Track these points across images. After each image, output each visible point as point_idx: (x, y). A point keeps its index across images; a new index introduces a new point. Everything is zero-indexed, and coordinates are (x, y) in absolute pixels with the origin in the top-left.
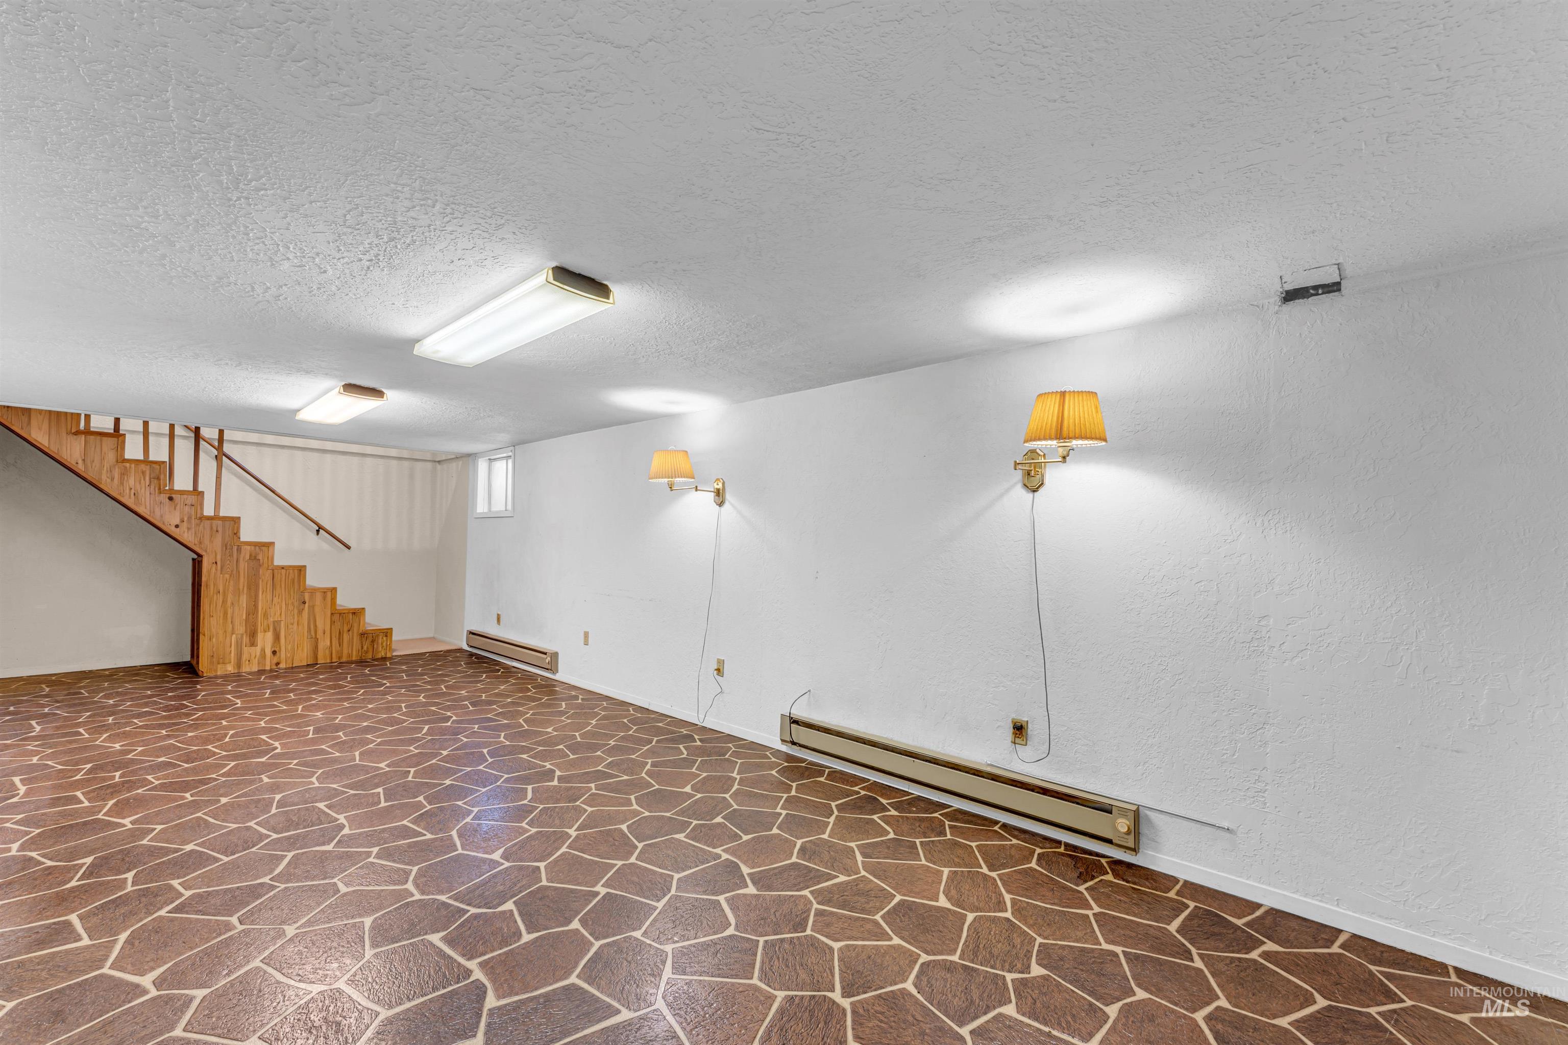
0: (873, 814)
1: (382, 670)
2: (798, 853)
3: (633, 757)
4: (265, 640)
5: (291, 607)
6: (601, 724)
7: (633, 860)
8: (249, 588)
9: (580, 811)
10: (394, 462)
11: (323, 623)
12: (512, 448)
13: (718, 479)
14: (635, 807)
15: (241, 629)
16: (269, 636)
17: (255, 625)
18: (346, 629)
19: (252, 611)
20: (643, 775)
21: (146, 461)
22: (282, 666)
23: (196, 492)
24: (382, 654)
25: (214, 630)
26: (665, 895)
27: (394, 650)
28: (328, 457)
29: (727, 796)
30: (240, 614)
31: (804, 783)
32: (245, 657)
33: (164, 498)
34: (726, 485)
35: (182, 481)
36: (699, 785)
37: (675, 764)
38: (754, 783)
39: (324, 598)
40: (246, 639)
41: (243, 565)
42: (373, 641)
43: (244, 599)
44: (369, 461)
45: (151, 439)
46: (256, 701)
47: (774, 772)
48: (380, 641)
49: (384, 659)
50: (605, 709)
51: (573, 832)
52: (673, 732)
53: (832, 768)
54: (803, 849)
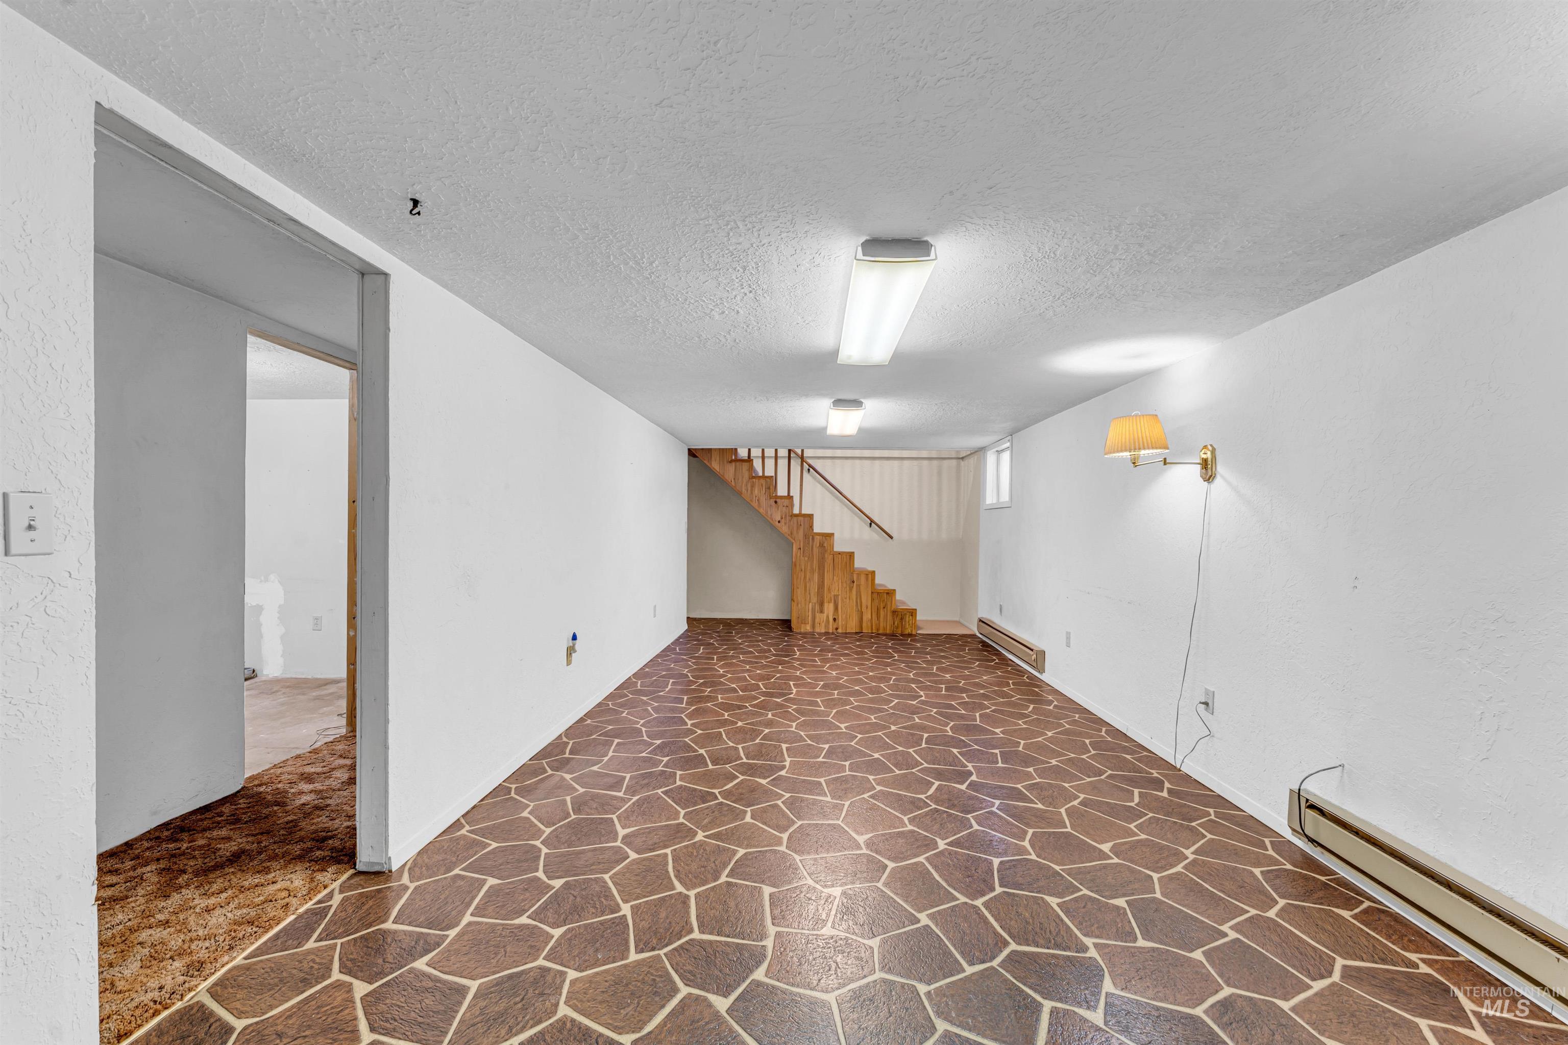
0: (1421, 1016)
1: (901, 645)
2: (1212, 1006)
3: (1066, 785)
4: (829, 608)
5: (845, 585)
6: (1057, 737)
7: (979, 902)
8: (819, 568)
9: (966, 824)
10: (925, 462)
11: (866, 599)
12: (1010, 437)
13: (1205, 447)
14: (1026, 844)
15: (814, 599)
16: (832, 606)
17: (822, 597)
18: (882, 607)
19: (821, 586)
20: (1063, 811)
21: (764, 477)
22: (840, 631)
23: (789, 497)
24: (908, 631)
25: (799, 598)
26: (983, 962)
27: (920, 628)
28: (877, 462)
29: (1155, 876)
30: (814, 588)
31: (1304, 907)
32: (817, 620)
33: (772, 501)
34: (1217, 453)
35: (782, 491)
36: (1123, 848)
37: (1112, 810)
38: (1209, 874)
39: (867, 579)
40: (817, 607)
41: (816, 550)
42: (902, 619)
43: (816, 576)
44: (906, 462)
45: (766, 460)
46: (807, 655)
47: (1257, 871)
48: (907, 620)
49: (910, 635)
50: (1074, 722)
51: (942, 845)
52: (1140, 771)
53: (1381, 903)
54: (1226, 1005)
